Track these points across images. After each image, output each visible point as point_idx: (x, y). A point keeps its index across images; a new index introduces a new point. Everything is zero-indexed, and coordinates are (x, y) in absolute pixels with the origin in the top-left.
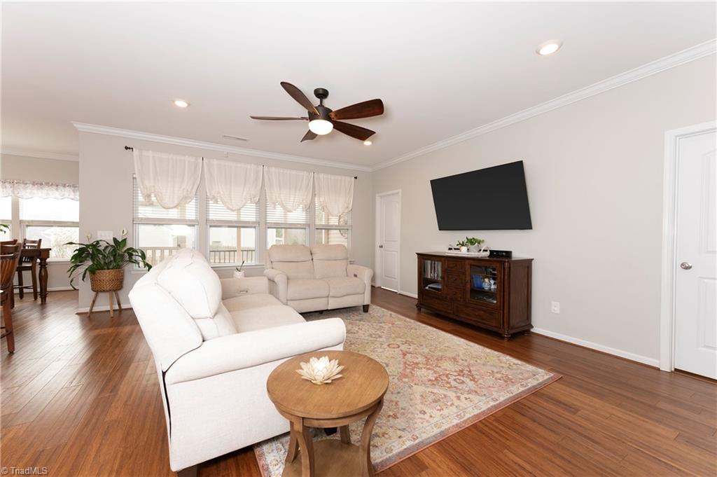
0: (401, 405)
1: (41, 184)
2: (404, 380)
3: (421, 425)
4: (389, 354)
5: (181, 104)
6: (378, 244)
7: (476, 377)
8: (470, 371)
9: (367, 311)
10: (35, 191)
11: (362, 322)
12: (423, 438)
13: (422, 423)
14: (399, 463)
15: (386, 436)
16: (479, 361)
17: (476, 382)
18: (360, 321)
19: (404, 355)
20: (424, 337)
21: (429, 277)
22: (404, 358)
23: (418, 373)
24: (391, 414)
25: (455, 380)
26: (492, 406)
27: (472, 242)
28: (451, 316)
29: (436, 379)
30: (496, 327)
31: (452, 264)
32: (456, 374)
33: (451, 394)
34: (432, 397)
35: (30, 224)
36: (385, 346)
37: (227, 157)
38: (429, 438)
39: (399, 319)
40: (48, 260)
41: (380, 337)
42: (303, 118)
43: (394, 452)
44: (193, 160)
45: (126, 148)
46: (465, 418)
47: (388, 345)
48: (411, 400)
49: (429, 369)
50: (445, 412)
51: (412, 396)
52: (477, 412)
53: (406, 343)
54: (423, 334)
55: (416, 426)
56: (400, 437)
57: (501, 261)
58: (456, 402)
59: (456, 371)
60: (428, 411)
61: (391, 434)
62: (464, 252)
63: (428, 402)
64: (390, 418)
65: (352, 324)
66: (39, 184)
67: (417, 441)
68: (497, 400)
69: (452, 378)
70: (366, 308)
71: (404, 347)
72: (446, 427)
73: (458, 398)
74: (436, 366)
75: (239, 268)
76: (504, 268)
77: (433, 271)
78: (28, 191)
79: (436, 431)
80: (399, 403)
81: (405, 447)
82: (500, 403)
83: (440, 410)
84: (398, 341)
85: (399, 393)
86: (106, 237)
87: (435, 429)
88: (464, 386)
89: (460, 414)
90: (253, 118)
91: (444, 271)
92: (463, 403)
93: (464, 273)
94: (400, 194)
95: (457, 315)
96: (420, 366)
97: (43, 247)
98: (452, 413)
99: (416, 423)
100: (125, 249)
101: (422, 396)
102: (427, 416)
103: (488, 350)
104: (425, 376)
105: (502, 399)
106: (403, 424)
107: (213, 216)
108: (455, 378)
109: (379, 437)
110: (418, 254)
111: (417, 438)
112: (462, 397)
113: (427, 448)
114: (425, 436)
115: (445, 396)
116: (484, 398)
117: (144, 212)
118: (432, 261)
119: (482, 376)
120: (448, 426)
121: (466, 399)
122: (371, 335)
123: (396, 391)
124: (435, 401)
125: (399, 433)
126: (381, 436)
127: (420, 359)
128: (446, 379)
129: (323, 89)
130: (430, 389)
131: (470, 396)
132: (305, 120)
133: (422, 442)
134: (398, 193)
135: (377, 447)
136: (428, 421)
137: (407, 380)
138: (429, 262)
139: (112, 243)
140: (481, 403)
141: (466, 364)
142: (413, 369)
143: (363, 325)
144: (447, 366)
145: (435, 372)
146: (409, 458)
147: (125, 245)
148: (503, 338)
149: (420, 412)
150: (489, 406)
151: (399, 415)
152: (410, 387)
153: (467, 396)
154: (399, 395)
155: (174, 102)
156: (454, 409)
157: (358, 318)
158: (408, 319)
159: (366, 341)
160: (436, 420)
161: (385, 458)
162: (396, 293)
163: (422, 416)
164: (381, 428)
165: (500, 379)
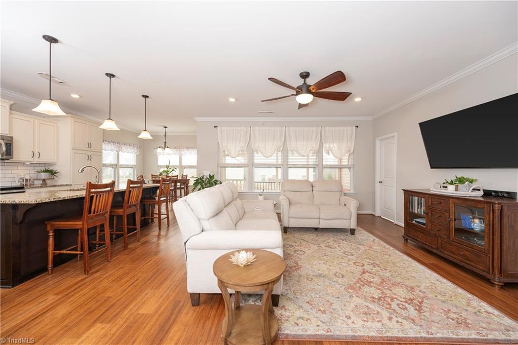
0: (334, 306)
1: (189, 148)
2: (349, 290)
3: (340, 325)
4: (351, 269)
5: (232, 100)
6: (378, 179)
7: (424, 309)
8: (421, 303)
9: (354, 234)
10: (187, 151)
11: (344, 242)
12: (335, 334)
13: (342, 324)
14: (307, 341)
15: (309, 321)
16: (439, 297)
17: (421, 313)
18: (343, 240)
19: (364, 273)
20: (394, 263)
21: (416, 212)
22: (361, 275)
23: (366, 289)
24: (322, 309)
25: (398, 305)
26: (421, 337)
27: (461, 181)
28: (435, 251)
29: (380, 299)
30: (483, 271)
31: (435, 202)
32: (403, 300)
33: (385, 314)
34: (366, 310)
35: (185, 167)
36: (352, 263)
37: (264, 124)
38: (340, 335)
39: (380, 245)
40: (189, 185)
41: (352, 255)
42: (292, 95)
43: (307, 333)
44: (245, 128)
45: (215, 127)
46: (384, 335)
47: (354, 263)
48: (345, 306)
49: (379, 289)
50: (369, 324)
51: (347, 304)
52: (400, 335)
53: (372, 264)
54: (394, 261)
55: (336, 324)
56: (318, 326)
57: (490, 203)
58: (385, 321)
59: (404, 298)
60: (353, 318)
61: (312, 321)
62: (451, 190)
63: (358, 312)
64: (320, 312)
65: (335, 241)
66: (188, 148)
67: (329, 334)
68: (432, 334)
69: (396, 301)
70: (352, 232)
71: (366, 267)
72: (361, 334)
73: (390, 319)
74: (388, 289)
75: (261, 194)
76: (493, 210)
77: (419, 207)
78: (184, 151)
79: (350, 333)
80: (333, 305)
81: (317, 333)
82: (435, 338)
83: (364, 321)
84: (366, 262)
85: (338, 298)
86: (206, 174)
87: (350, 331)
88: (404, 312)
89: (382, 331)
90: (262, 101)
91: (428, 207)
92: (393, 324)
93: (448, 212)
94: (396, 136)
95: (441, 251)
96: (372, 284)
97: (188, 178)
98: (375, 327)
99: (337, 322)
100: (214, 180)
101: (356, 306)
102: (350, 321)
103: (460, 291)
104: (370, 293)
105: (439, 335)
106: (326, 319)
107: (256, 161)
108: (399, 302)
109: (303, 320)
110: (404, 190)
111: (331, 331)
112: (395, 319)
113: (335, 341)
114: (337, 333)
115: (378, 313)
116: (419, 328)
117: (229, 160)
118: (418, 197)
119: (432, 311)
120: (363, 334)
121: (398, 322)
122: (344, 253)
123: (337, 296)
124: (365, 313)
125: (319, 323)
126: (305, 319)
127: (376, 279)
128: (390, 301)
129: (305, 72)
130: (367, 304)
131: (404, 321)
132: (294, 96)
133: (332, 336)
134: (394, 136)
135: (298, 325)
136: (348, 325)
137: (352, 291)
138: (416, 198)
139: (208, 177)
140: (411, 331)
141: (422, 295)
142: (363, 285)
143: (343, 243)
144: (400, 292)
145: (383, 293)
146: (316, 341)
147: (213, 178)
148: (493, 284)
149: (346, 317)
150: (419, 336)
151: (327, 312)
152: (351, 297)
153: (400, 320)
154: (338, 299)
155: (228, 100)
156: (379, 325)
157: (342, 237)
158: (388, 246)
159: (338, 256)
160: (355, 326)
161: (299, 333)
162: (393, 223)
163: (346, 319)
164: (309, 315)
165: (453, 320)
